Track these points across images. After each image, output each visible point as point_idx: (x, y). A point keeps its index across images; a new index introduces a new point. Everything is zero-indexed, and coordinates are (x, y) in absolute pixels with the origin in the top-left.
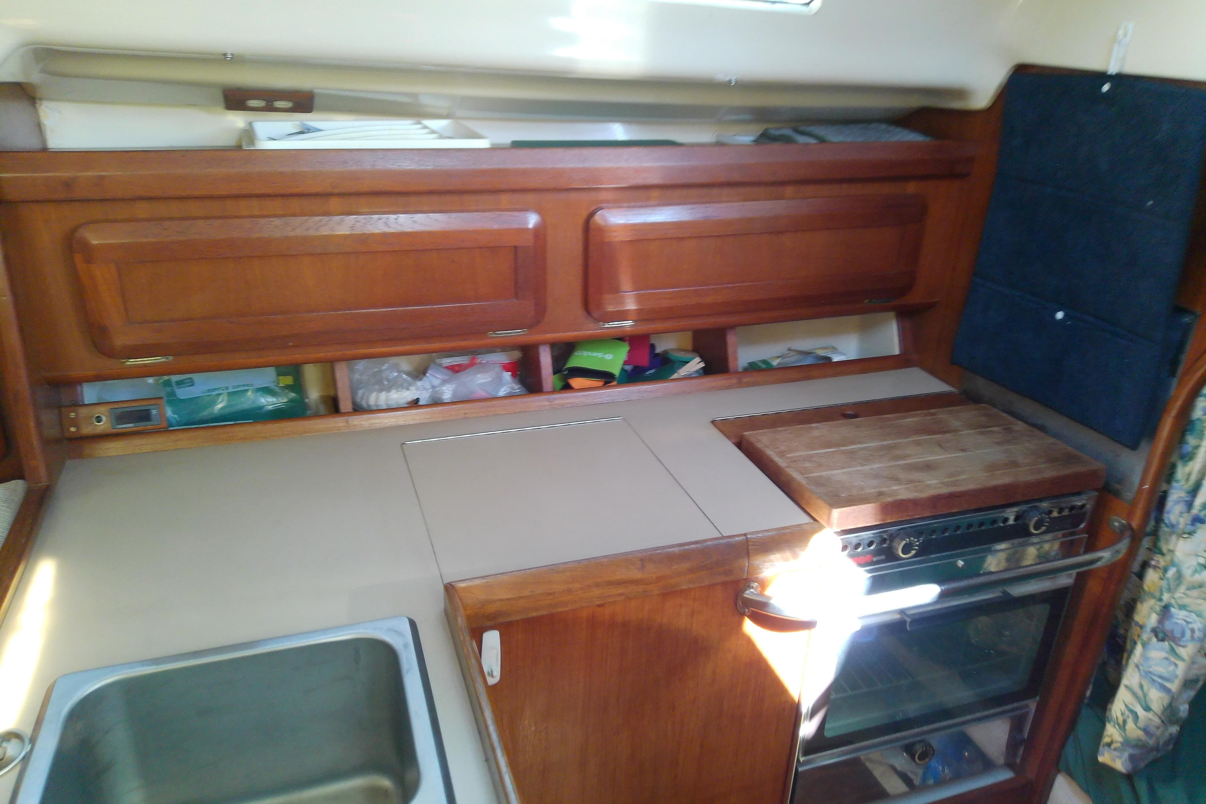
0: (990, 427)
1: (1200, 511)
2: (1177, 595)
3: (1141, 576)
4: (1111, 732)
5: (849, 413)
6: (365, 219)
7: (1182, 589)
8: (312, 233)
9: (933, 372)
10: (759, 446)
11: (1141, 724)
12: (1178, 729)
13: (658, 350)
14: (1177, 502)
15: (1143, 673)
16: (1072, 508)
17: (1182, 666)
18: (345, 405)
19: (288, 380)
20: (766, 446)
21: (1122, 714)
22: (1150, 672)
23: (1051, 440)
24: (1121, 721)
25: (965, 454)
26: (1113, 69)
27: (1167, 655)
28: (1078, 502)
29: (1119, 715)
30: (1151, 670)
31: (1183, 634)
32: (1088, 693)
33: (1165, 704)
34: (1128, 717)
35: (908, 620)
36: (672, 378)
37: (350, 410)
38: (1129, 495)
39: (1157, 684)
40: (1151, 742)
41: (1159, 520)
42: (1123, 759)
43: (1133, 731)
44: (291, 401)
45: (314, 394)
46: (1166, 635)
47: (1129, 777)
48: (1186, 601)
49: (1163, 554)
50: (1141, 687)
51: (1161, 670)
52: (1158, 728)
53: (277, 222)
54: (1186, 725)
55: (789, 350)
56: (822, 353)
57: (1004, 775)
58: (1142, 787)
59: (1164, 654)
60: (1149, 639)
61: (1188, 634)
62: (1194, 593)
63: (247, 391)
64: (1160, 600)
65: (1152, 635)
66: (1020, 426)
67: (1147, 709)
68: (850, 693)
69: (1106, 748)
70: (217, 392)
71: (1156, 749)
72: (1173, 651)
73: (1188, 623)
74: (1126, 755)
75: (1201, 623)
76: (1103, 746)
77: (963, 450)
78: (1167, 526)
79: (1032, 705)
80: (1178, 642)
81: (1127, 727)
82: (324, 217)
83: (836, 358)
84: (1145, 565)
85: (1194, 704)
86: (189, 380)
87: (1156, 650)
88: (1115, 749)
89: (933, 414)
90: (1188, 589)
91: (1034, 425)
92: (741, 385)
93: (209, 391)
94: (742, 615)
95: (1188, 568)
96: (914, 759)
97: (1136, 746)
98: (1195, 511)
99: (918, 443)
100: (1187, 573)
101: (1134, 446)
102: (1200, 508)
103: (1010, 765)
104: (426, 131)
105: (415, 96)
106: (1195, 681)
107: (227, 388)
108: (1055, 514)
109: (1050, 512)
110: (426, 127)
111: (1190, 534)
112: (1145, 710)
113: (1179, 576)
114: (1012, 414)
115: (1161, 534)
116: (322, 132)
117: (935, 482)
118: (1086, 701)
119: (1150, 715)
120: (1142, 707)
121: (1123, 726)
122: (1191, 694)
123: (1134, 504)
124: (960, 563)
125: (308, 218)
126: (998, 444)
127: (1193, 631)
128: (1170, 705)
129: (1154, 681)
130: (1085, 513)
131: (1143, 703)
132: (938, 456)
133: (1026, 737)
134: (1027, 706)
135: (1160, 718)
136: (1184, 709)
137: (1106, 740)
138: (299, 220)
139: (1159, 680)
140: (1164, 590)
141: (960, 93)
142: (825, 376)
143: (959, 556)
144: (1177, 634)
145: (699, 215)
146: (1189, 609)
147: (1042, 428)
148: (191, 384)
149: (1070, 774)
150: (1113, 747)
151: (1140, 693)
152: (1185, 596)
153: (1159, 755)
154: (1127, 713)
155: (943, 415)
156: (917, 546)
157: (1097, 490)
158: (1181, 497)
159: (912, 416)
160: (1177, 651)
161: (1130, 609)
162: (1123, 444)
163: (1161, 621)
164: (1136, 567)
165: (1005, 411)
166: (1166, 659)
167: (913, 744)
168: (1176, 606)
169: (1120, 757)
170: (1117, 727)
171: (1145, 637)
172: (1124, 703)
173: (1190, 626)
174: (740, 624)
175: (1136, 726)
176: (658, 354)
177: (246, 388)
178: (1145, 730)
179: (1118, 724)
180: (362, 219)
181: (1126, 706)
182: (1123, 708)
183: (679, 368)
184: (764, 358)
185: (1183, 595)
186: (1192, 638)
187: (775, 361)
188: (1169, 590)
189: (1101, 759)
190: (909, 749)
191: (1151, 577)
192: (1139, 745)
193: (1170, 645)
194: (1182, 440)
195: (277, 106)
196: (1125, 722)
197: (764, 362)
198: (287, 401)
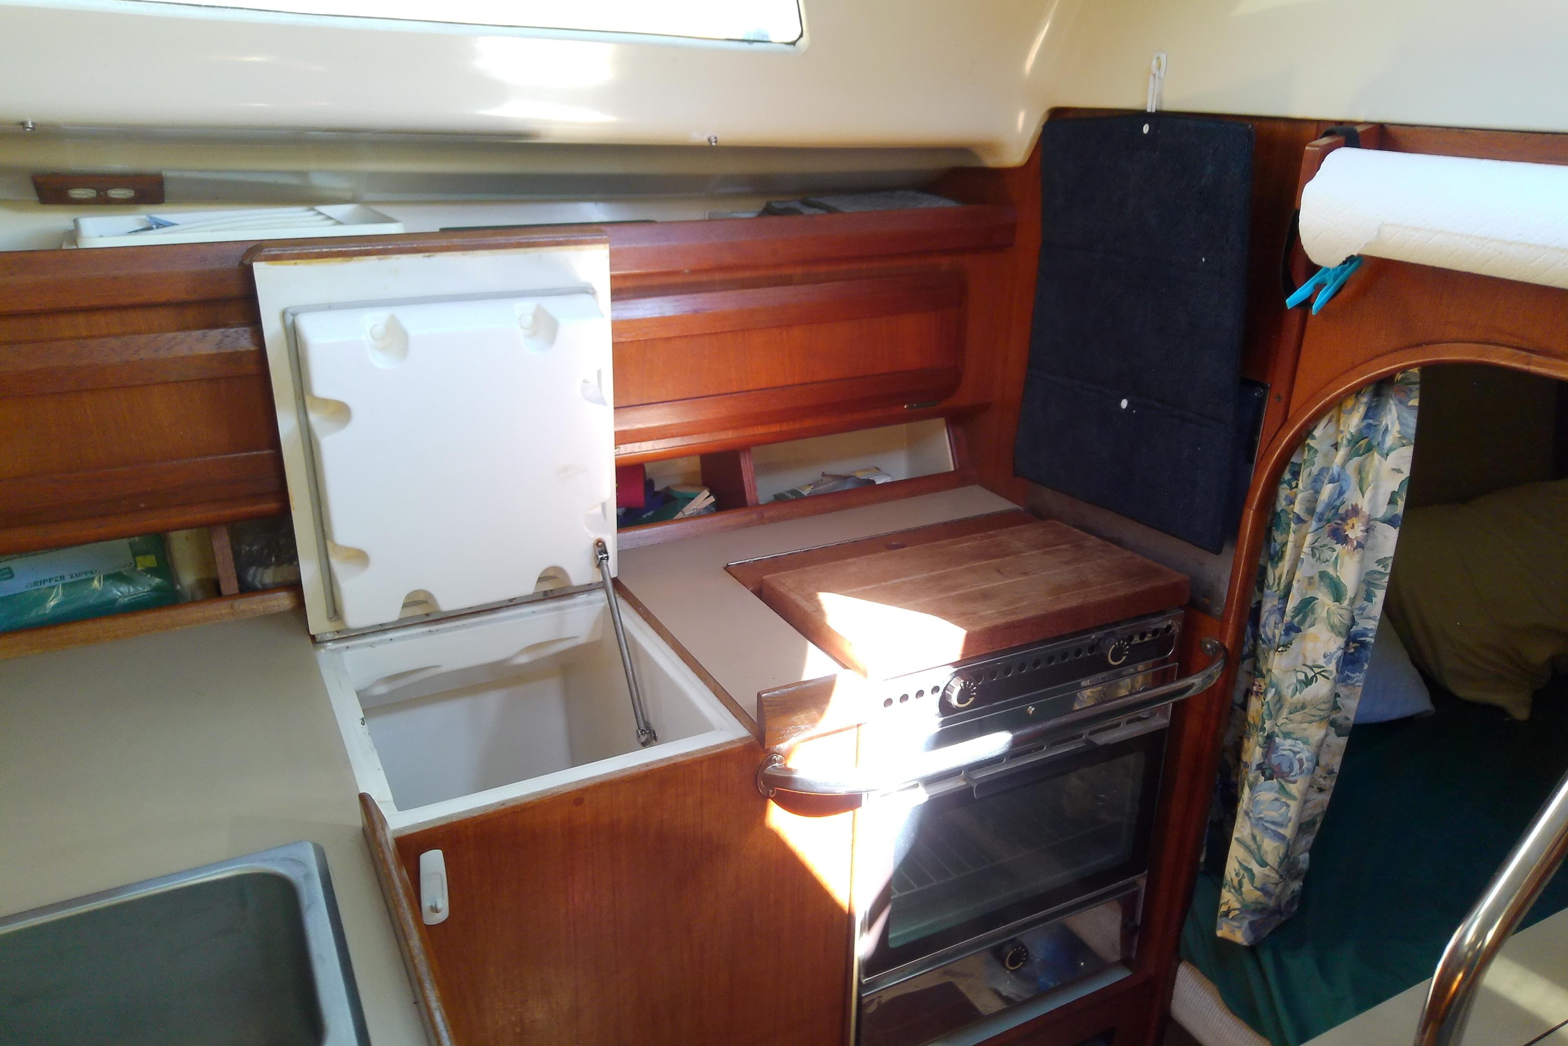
0: (1058, 545)
1: (1293, 617)
2: (1280, 721)
3: (1244, 707)
4: (1228, 897)
5: (894, 543)
6: (236, 332)
7: (1285, 712)
8: (163, 354)
9: (994, 488)
10: (781, 590)
11: (1258, 883)
12: (1301, 884)
13: (658, 488)
14: (1271, 612)
15: (1254, 821)
16: (1155, 632)
17: (1294, 805)
18: (229, 585)
19: (150, 561)
20: (790, 590)
21: (1237, 875)
22: (1261, 818)
23: (1128, 554)
24: (1236, 883)
25: (1026, 577)
26: (1151, 108)
27: (1276, 795)
28: (1160, 623)
29: (1233, 875)
30: (1262, 815)
31: (1291, 766)
32: (1202, 859)
33: (1281, 855)
34: (1243, 877)
35: (975, 785)
36: (675, 518)
37: (237, 591)
38: (1218, 610)
39: (1270, 832)
40: (1272, 903)
41: (1256, 636)
42: (1243, 929)
43: (1250, 892)
44: (156, 589)
45: (188, 578)
46: (1274, 772)
47: (1252, 950)
48: (1290, 727)
49: (1263, 677)
50: (1254, 837)
51: (1272, 814)
52: (1276, 884)
53: (114, 343)
54: (1308, 878)
55: (823, 475)
56: (862, 476)
57: (1120, 975)
58: (1267, 958)
59: (1272, 795)
60: (1256, 779)
61: (1296, 766)
62: (1298, 716)
63: (93, 579)
64: (1263, 729)
65: (1259, 772)
66: (1093, 540)
67: (1263, 864)
68: (917, 889)
69: (1224, 919)
70: (47, 584)
71: (1278, 911)
72: (1282, 789)
73: (1295, 753)
74: (1246, 923)
75: (1308, 751)
76: (1221, 916)
77: (1025, 574)
78: (1264, 642)
79: (1142, 881)
80: (1288, 778)
81: (1243, 889)
82: (178, 333)
83: (879, 481)
84: (1248, 693)
85: (1313, 851)
86: (7, 571)
87: (1265, 790)
88: (1233, 918)
89: (991, 536)
90: (1291, 713)
91: (1111, 540)
92: (762, 521)
93: (36, 583)
94: (765, 798)
95: (1288, 687)
96: (1004, 966)
97: (1254, 912)
98: (1287, 618)
99: (972, 571)
100: (1287, 692)
101: (1218, 551)
102: (1292, 614)
103: (1125, 962)
104: (321, 217)
105: (304, 174)
106: (1312, 823)
107: (62, 578)
108: (1137, 640)
109: (1131, 638)
110: (320, 213)
111: (1286, 646)
112: (1261, 866)
113: (1279, 699)
114: (1084, 528)
115: (1259, 652)
116: (177, 226)
117: (990, 612)
118: (1202, 868)
119: (1266, 871)
120: (1257, 863)
121: (1238, 889)
122: (1308, 840)
123: (1224, 620)
124: (1031, 709)
125: (156, 335)
126: (1067, 563)
127: (1301, 761)
128: (1286, 856)
129: (1267, 829)
130: (1172, 636)
131: (1259, 859)
132: (995, 583)
133: (1139, 923)
134: (1134, 884)
135: (1277, 872)
136: (1304, 858)
137: (1223, 909)
138: (143, 339)
139: (1273, 827)
140: (1265, 717)
141: (991, 147)
142: (866, 503)
143: (1028, 700)
144: (1285, 769)
145: (687, 308)
146: (1294, 736)
147: (1119, 543)
148: (10, 575)
149: (1193, 962)
150: (1231, 916)
151: (1254, 847)
152: (1288, 721)
153: (1283, 919)
154: (1242, 872)
155: (1003, 536)
156: (974, 691)
157: (1181, 607)
158: (1274, 605)
159: (968, 541)
160: (1288, 790)
161: (1238, 749)
162: (1206, 549)
163: (1266, 755)
164: (1238, 697)
165: (1075, 526)
166: (1276, 799)
167: (1000, 947)
168: (1281, 735)
169: (1239, 928)
170: (1233, 890)
171: (1251, 776)
172: (1238, 860)
173: (1298, 756)
174: (763, 811)
175: (1253, 886)
176: (657, 493)
177: (89, 575)
178: (1263, 889)
179: (1234, 888)
180: (234, 332)
181: (1240, 864)
182: (1237, 866)
183: (683, 506)
184: (792, 488)
185: (1285, 720)
186: (1302, 772)
187: (807, 490)
188: (1271, 716)
189: (1219, 933)
190: (998, 954)
191: (1255, 704)
192: (1258, 909)
193: (1278, 781)
194: (1268, 538)
195: (113, 196)
196: (1240, 882)
197: (793, 492)
198: (149, 589)
